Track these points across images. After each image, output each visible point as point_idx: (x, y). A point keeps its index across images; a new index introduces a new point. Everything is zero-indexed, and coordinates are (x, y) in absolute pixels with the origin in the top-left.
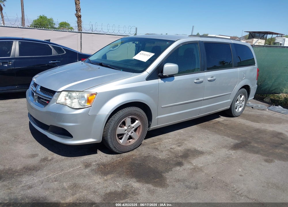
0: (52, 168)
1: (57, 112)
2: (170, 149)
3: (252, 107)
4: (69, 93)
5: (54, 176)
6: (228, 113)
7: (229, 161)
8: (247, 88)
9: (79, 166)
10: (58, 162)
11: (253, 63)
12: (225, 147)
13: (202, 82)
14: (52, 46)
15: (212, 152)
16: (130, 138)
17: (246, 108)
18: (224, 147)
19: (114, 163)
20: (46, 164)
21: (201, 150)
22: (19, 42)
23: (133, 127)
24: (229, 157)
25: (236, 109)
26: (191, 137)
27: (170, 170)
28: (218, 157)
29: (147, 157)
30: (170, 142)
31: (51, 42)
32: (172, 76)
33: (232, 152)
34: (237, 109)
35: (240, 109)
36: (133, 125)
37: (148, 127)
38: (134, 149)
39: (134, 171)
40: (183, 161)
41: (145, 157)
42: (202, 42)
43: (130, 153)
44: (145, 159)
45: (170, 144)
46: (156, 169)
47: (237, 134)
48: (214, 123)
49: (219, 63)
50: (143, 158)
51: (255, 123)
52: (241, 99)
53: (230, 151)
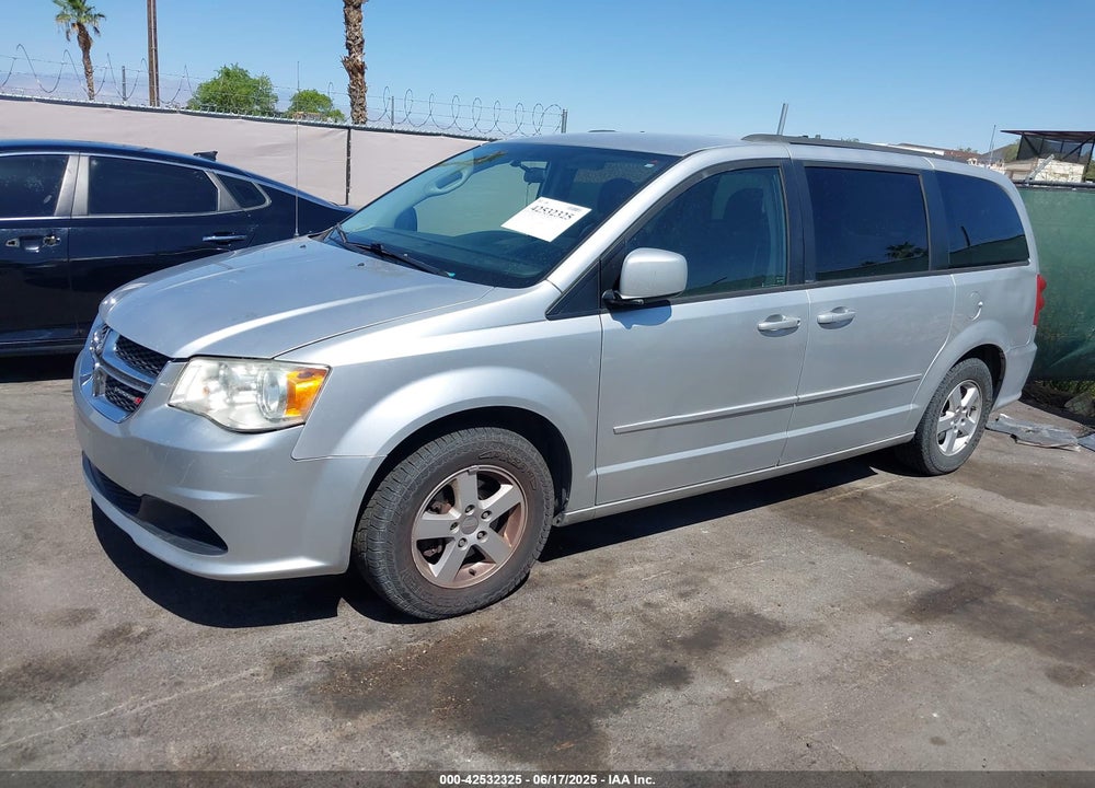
0: (140, 675)
1: (168, 443)
2: (641, 608)
3: (1014, 437)
4: (220, 365)
5: (138, 709)
6: (908, 458)
7: (889, 670)
8: (989, 355)
9: (252, 671)
10: (168, 646)
11: (1020, 256)
12: (881, 605)
13: (791, 329)
14: (219, 176)
15: (821, 625)
16: (476, 555)
17: (986, 439)
18: (877, 605)
19: (399, 662)
20: (119, 653)
21: (775, 616)
22: (91, 158)
23: (489, 513)
24: (891, 652)
25: (941, 442)
26: (742, 556)
27: (630, 700)
28: (845, 650)
29: (542, 638)
30: (647, 575)
31: (219, 160)
32: (660, 303)
33: (909, 630)
34: (946, 442)
35: (960, 444)
36: (486, 504)
37: (555, 515)
38: (492, 603)
39: (473, 702)
40: (693, 666)
41: (532, 639)
42: (799, 162)
43: (470, 621)
44: (531, 648)
45: (648, 588)
46: (569, 696)
47: (936, 550)
48: (846, 499)
49: (889, 251)
50: (522, 642)
51: (1019, 504)
52: (964, 402)
53: (900, 624)
